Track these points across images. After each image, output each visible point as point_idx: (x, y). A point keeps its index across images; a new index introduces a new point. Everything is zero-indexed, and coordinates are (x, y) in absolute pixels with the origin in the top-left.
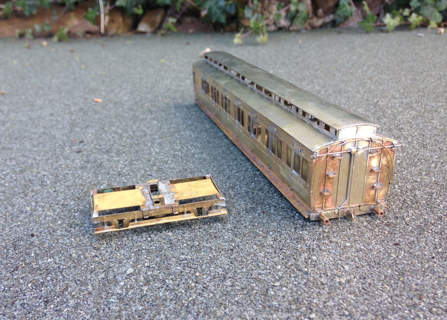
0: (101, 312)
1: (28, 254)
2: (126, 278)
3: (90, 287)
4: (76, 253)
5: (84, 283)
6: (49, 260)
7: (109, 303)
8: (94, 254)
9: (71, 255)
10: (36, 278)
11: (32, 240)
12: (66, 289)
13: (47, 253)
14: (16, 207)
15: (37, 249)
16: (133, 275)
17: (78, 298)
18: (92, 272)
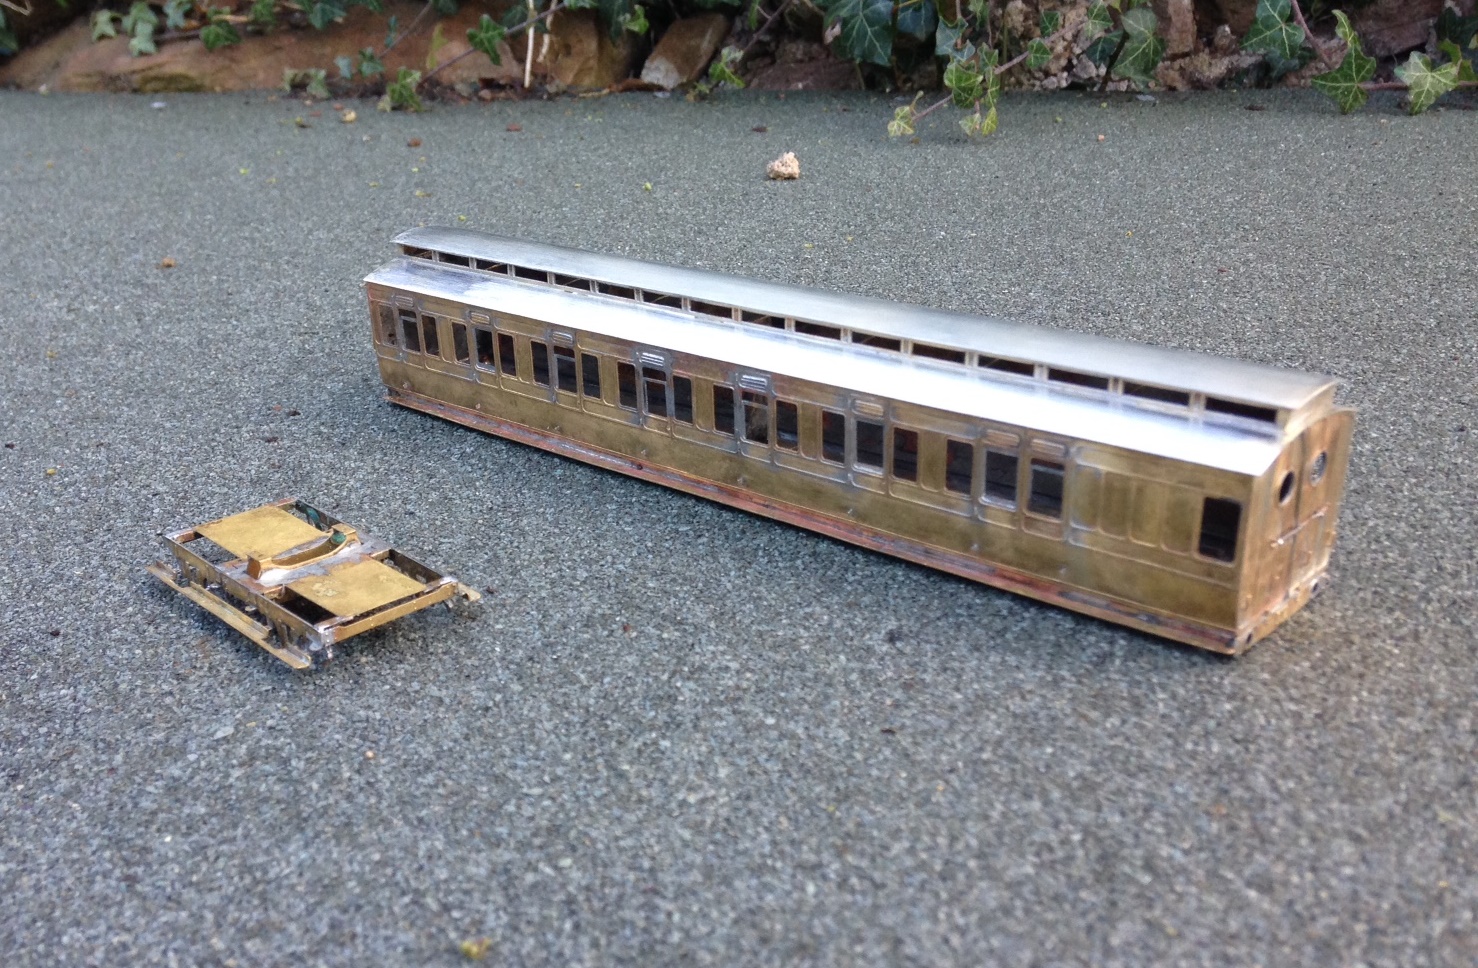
0: (116, 809)
1: (25, 674)
2: (208, 747)
3: (119, 758)
4: (131, 682)
5: (111, 748)
6: (63, 692)
7: (141, 793)
8: (166, 687)
9: (116, 685)
10: (17, 726)
11: (49, 644)
12: (67, 757)
13: (66, 676)
14: (52, 566)
15: (50, 664)
16: (228, 742)
17: (84, 776)
18: (142, 727)
